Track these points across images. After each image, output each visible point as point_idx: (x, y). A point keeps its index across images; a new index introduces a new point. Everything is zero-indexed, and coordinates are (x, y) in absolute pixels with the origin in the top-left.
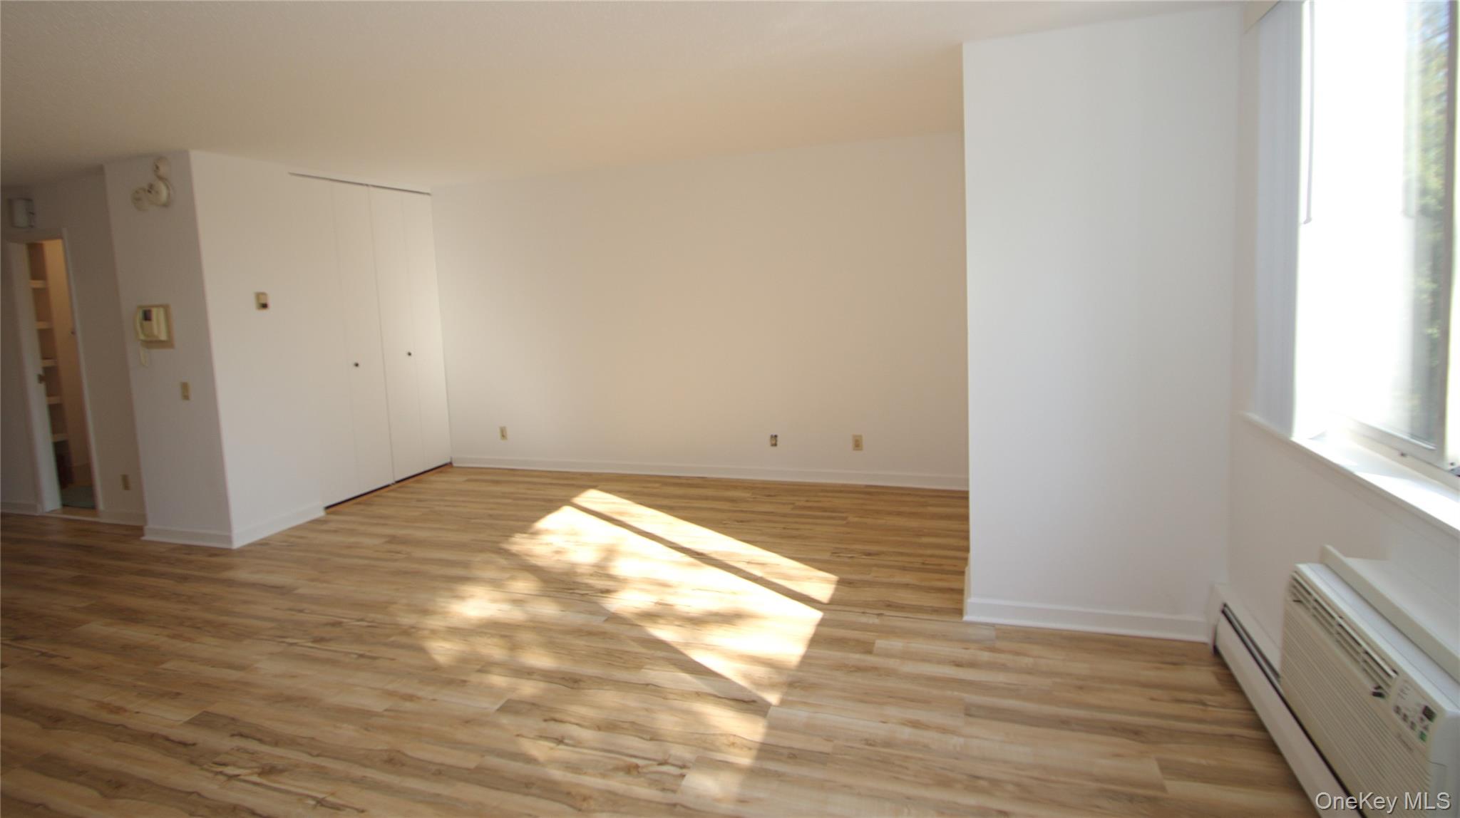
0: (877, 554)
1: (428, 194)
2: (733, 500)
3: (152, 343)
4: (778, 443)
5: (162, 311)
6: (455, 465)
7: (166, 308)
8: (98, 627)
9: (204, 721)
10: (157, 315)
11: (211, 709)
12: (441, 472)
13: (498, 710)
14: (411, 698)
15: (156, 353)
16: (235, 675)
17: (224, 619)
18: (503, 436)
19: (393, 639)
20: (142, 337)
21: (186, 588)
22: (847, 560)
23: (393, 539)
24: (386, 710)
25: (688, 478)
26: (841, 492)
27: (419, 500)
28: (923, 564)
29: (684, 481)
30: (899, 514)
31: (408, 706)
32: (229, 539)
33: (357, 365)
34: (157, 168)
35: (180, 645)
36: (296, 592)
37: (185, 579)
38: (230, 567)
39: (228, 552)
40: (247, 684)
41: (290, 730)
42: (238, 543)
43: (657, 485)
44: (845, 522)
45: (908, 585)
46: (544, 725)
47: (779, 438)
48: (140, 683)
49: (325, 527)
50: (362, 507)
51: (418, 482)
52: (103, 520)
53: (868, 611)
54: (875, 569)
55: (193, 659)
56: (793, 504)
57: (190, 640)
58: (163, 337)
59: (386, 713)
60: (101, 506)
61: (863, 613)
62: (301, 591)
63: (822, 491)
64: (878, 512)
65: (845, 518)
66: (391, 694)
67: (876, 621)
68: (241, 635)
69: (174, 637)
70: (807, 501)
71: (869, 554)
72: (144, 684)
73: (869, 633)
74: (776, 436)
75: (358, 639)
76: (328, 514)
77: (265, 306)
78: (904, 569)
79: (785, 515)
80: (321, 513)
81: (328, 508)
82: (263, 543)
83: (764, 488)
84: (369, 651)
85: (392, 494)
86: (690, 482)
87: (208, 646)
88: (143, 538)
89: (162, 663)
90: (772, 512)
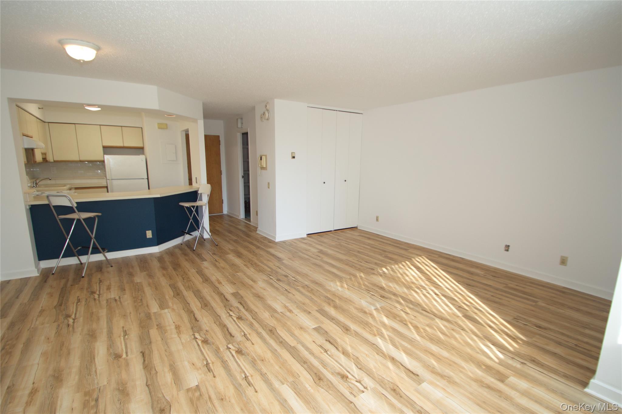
0: (545, 329)
1: (362, 114)
2: (472, 273)
3: (262, 168)
4: (510, 250)
5: (265, 157)
6: (358, 228)
7: (266, 156)
8: (232, 257)
9: (236, 295)
10: (264, 158)
11: (239, 292)
12: (352, 230)
13: (313, 328)
14: (290, 311)
15: (263, 171)
16: (251, 283)
17: (260, 264)
18: (377, 220)
19: (298, 288)
20: (260, 166)
21: (257, 251)
22: (522, 325)
23: (321, 252)
24: (281, 312)
25: (454, 256)
26: (543, 286)
27: (338, 239)
28: (576, 345)
29: (451, 257)
30: (578, 310)
31: (288, 314)
32: (275, 238)
33: (324, 183)
34: (266, 106)
35: (245, 268)
36: (283, 261)
37: (258, 247)
38: (271, 247)
39: (273, 242)
40: (252, 287)
41: (253, 307)
42: (278, 240)
43: (437, 256)
44: (534, 304)
45: (556, 354)
46: (325, 341)
47: (510, 248)
48: (229, 277)
49: (304, 241)
50: (319, 237)
51: (342, 232)
52: (251, 224)
53: (516, 358)
54: (538, 336)
55: (245, 274)
56: (506, 284)
57: (248, 268)
58: (265, 166)
59: (280, 313)
60: (252, 220)
61: (513, 358)
62: (284, 261)
63: (531, 283)
64: (563, 305)
65: (536, 302)
66: (286, 307)
67: (519, 366)
68: (261, 271)
69: (245, 265)
70: (517, 285)
71: (539, 327)
72: (230, 278)
73: (509, 371)
74: (509, 246)
75: (289, 284)
76: (307, 237)
77: (294, 157)
78: (559, 344)
79: (497, 289)
80: (306, 236)
81: (308, 234)
82: (284, 242)
83: (494, 272)
84: (289, 289)
85: (331, 235)
86: (454, 258)
87: (251, 271)
88: (257, 232)
89: (238, 272)
90: (490, 286)
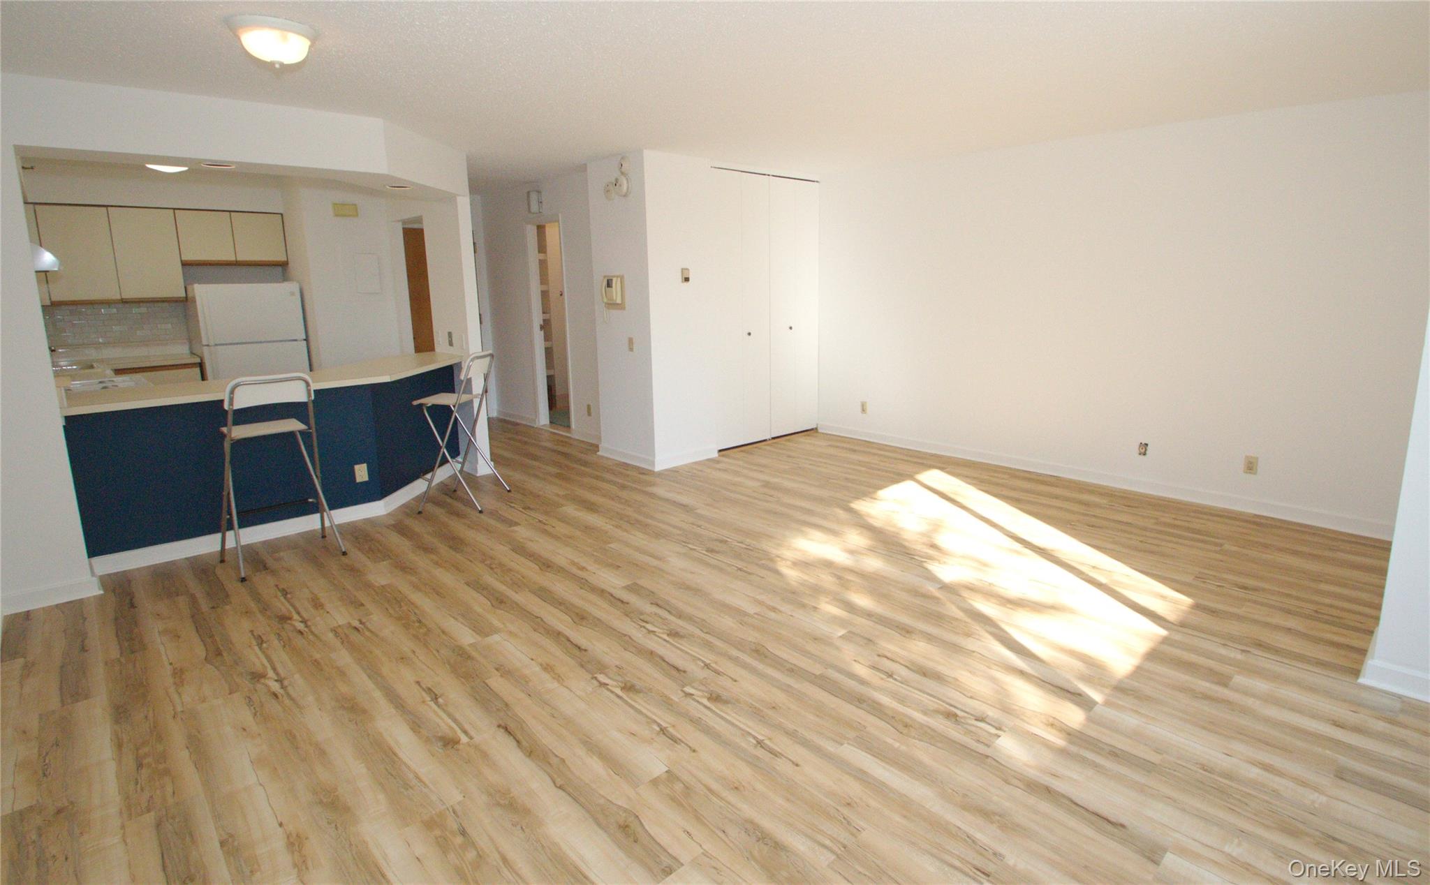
0: (1255, 589)
2: (1087, 504)
4: (1148, 452)
6: (820, 431)
8: (570, 510)
9: (634, 588)
11: (639, 582)
12: (808, 435)
13: (840, 637)
14: (774, 609)
16: (655, 563)
17: (650, 521)
18: (864, 410)
19: (763, 562)
21: (624, 494)
22: (1214, 588)
23: (766, 484)
24: (755, 614)
25: (1040, 475)
26: (1221, 516)
27: (789, 456)
28: (1316, 612)
29: (1032, 476)
30: (1295, 553)
31: (772, 615)
32: (653, 463)
35: (619, 533)
36: (696, 511)
37: (623, 487)
38: (652, 484)
39: (654, 472)
40: (660, 569)
41: (689, 610)
42: (658, 468)
43: (1006, 476)
44: (1217, 549)
45: (1290, 629)
46: (877, 658)
47: (1148, 448)
48: (595, 553)
49: (718, 466)
50: (743, 454)
51: (789, 440)
52: (575, 435)
53: (1230, 644)
54: (1249, 604)
55: (627, 544)
56: (1157, 519)
57: (626, 531)
59: (756, 616)
60: (573, 426)
61: (1224, 645)
62: (698, 511)
63: (1195, 512)
64: (1266, 546)
65: (1221, 545)
66: (761, 603)
67: (1239, 656)
68: (658, 535)
69: (616, 527)
70: (1175, 519)
71: (1245, 588)
72: (598, 555)
73: (1227, 666)
74: (1146, 445)
75: (738, 556)
76: (719, 456)
78: (1289, 612)
79: (1145, 529)
80: (715, 455)
81: (720, 451)
82: (675, 471)
83: (1126, 498)
84: (746, 567)
85: (768, 448)
86: (1041, 478)
87: (638, 539)
88: (598, 453)
89: (609, 543)
90: (1130, 523)
